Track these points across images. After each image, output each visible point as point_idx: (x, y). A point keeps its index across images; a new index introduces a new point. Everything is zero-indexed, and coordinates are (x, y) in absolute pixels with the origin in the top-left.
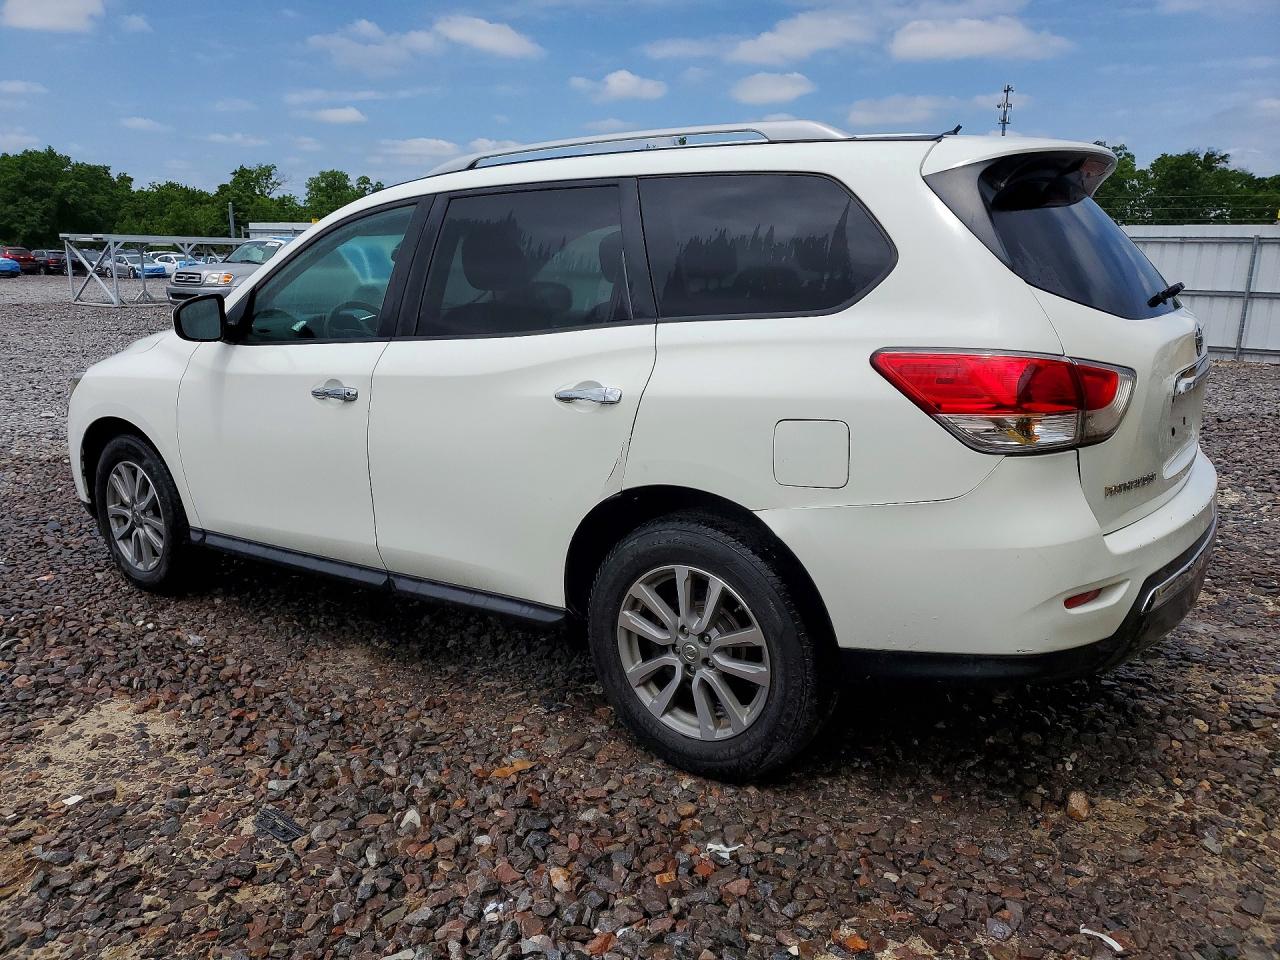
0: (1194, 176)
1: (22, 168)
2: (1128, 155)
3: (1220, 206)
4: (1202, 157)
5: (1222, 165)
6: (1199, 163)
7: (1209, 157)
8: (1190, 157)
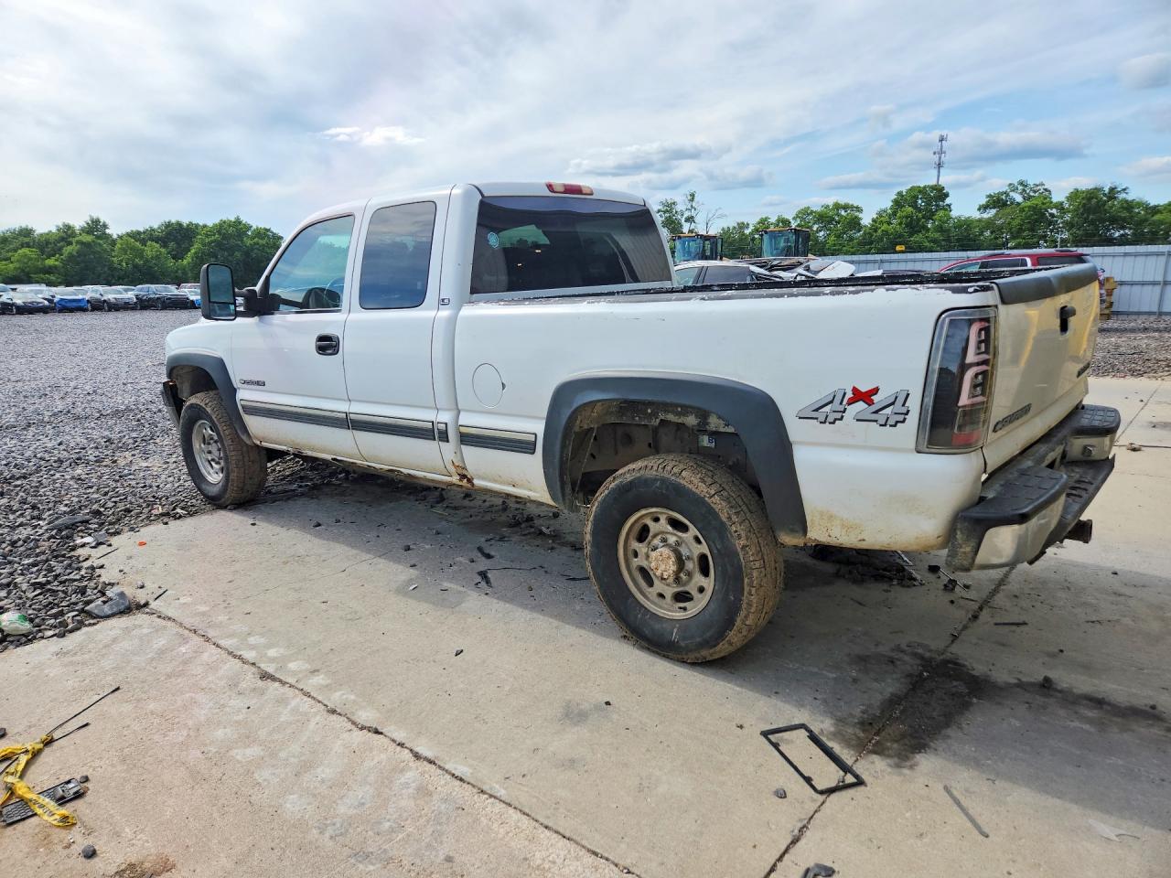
0: (1101, 204)
1: (219, 232)
2: (1046, 190)
3: (1123, 228)
4: (1107, 190)
5: (1122, 196)
6: (1105, 195)
7: (1112, 190)
8: (1097, 190)
